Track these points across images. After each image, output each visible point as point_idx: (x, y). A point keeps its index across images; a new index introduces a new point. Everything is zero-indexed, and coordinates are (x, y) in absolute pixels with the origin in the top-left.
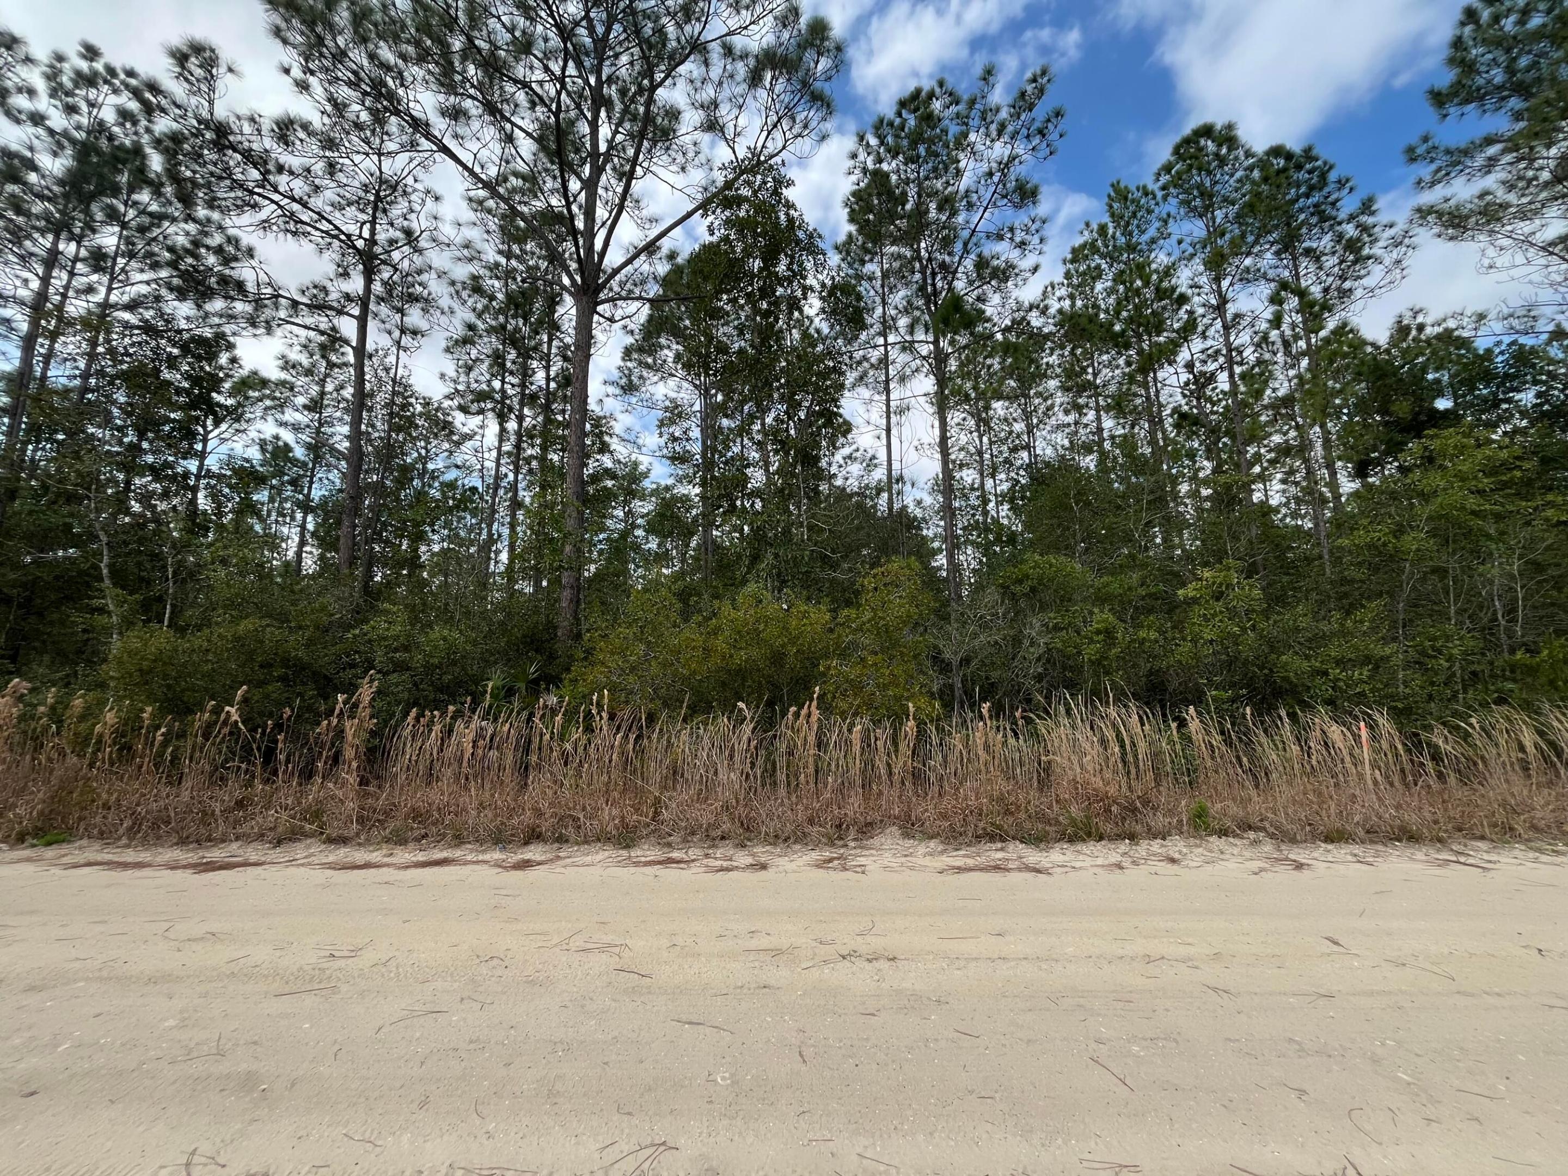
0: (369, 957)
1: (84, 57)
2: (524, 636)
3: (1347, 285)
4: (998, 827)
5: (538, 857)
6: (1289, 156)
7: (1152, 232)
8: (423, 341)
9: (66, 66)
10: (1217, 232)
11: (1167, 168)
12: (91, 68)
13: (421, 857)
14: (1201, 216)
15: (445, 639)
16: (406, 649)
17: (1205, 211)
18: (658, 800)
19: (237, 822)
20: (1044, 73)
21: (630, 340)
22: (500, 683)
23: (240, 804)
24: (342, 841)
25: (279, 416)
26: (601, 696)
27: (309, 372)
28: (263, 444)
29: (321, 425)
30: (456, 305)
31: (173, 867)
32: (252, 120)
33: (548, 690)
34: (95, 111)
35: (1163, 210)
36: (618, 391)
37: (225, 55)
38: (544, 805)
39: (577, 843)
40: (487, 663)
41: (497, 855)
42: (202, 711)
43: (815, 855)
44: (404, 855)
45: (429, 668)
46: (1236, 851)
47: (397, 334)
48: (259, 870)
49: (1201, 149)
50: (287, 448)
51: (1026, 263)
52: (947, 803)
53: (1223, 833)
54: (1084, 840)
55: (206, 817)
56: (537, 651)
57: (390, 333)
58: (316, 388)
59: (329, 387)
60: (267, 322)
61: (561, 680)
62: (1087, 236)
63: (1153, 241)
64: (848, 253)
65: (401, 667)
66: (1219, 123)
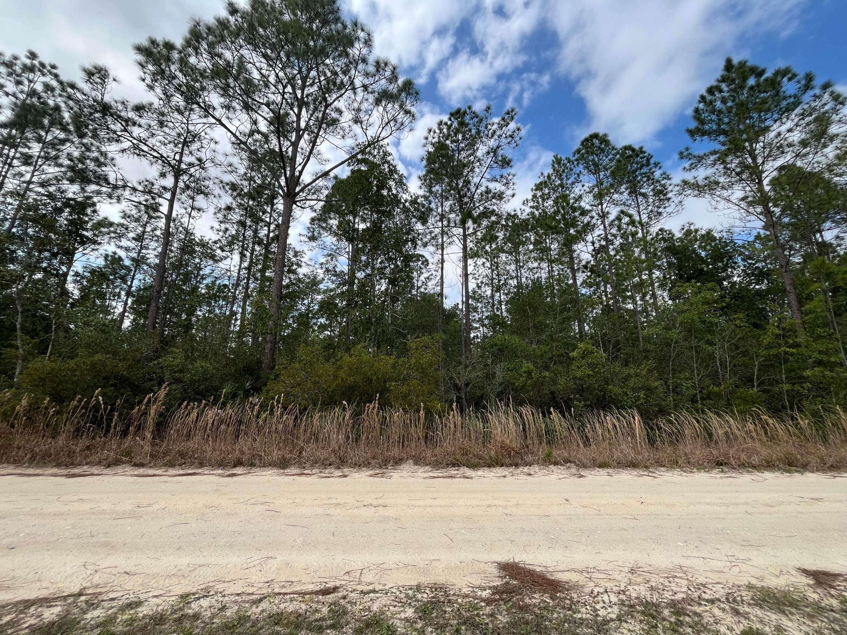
0: (156, 507)
1: (29, 58)
2: (244, 367)
3: (660, 210)
4: (458, 460)
5: (240, 472)
6: (633, 150)
7: (572, 179)
8: (204, 214)
9: (18, 62)
10: (600, 183)
11: (578, 151)
12: (32, 63)
13: (181, 472)
14: (594, 174)
15: (202, 367)
16: (181, 371)
17: (596, 172)
18: (302, 448)
19: (87, 456)
20: (512, 111)
21: (314, 214)
22: (229, 391)
23: (88, 448)
24: (141, 465)
25: (118, 243)
26: (279, 397)
27: (137, 220)
28: (106, 257)
29: (142, 248)
30: (222, 193)
31: (55, 475)
32: (123, 103)
33: (253, 394)
34: (32, 85)
35: (577, 170)
36: (307, 240)
37: (112, 73)
38: (245, 449)
39: (260, 467)
40: (223, 380)
41: (220, 471)
42: (73, 399)
43: (371, 472)
44: (172, 471)
45: (192, 382)
46: (559, 471)
47: (189, 209)
48: (99, 477)
49: (593, 144)
50: (120, 259)
51: (509, 192)
52: (438, 450)
53: (556, 463)
54: (494, 466)
55: (71, 454)
56: (250, 375)
57: (186, 209)
58: (141, 229)
59: (148, 229)
60: (118, 197)
61: (261, 390)
62: (542, 179)
63: (573, 183)
64: (425, 181)
65: (178, 381)
66: (601, 133)
